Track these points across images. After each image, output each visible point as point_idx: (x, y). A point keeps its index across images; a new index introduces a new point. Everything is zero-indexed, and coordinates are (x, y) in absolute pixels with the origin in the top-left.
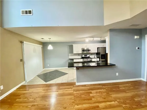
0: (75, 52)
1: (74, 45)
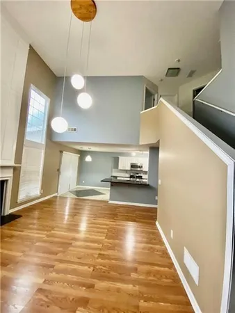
0: (120, 167)
1: (121, 158)
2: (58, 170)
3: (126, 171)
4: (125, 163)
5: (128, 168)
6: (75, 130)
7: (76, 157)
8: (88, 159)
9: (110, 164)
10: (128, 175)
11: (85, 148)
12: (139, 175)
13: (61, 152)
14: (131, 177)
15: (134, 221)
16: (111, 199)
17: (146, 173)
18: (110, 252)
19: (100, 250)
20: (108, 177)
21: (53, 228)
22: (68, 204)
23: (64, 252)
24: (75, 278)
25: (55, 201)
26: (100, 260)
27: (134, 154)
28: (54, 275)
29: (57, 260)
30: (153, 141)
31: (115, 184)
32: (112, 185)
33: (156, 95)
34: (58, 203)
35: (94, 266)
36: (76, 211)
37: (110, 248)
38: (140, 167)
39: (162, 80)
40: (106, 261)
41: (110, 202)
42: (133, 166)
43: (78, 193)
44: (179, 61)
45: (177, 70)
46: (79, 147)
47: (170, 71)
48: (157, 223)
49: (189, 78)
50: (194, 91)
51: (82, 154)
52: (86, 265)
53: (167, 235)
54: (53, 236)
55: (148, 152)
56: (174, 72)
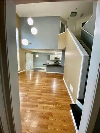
0: (50, 59)
1: (50, 55)
2: (25, 61)
3: (53, 61)
4: (52, 57)
5: (54, 59)
6: (30, 43)
7: (32, 55)
8: (37, 56)
9: (46, 58)
10: (54, 62)
11: (35, 51)
12: (58, 62)
13: (26, 53)
14: (55, 63)
15: (55, 78)
16: (47, 71)
17: (60, 61)
18: (47, 86)
19: (43, 86)
20: (45, 63)
21: (27, 81)
22: (31, 73)
23: (32, 87)
24: (36, 93)
25: (26, 72)
26: (44, 88)
27: (56, 53)
28: (29, 92)
29: (30, 89)
30: (63, 48)
31: (48, 66)
32: (47, 66)
33: (66, 26)
34: (27, 73)
35: (42, 90)
36: (34, 75)
37: (47, 85)
38: (58, 59)
39: (68, 18)
40: (45, 89)
41: (47, 72)
42: (56, 58)
43: (34, 69)
44: (76, 9)
45: (75, 13)
46: (33, 51)
47: (72, 14)
48: (63, 78)
49: (81, 17)
50: (83, 24)
51: (34, 54)
52: (39, 90)
53: (66, 81)
54: (27, 83)
55: (61, 53)
56: (74, 14)
